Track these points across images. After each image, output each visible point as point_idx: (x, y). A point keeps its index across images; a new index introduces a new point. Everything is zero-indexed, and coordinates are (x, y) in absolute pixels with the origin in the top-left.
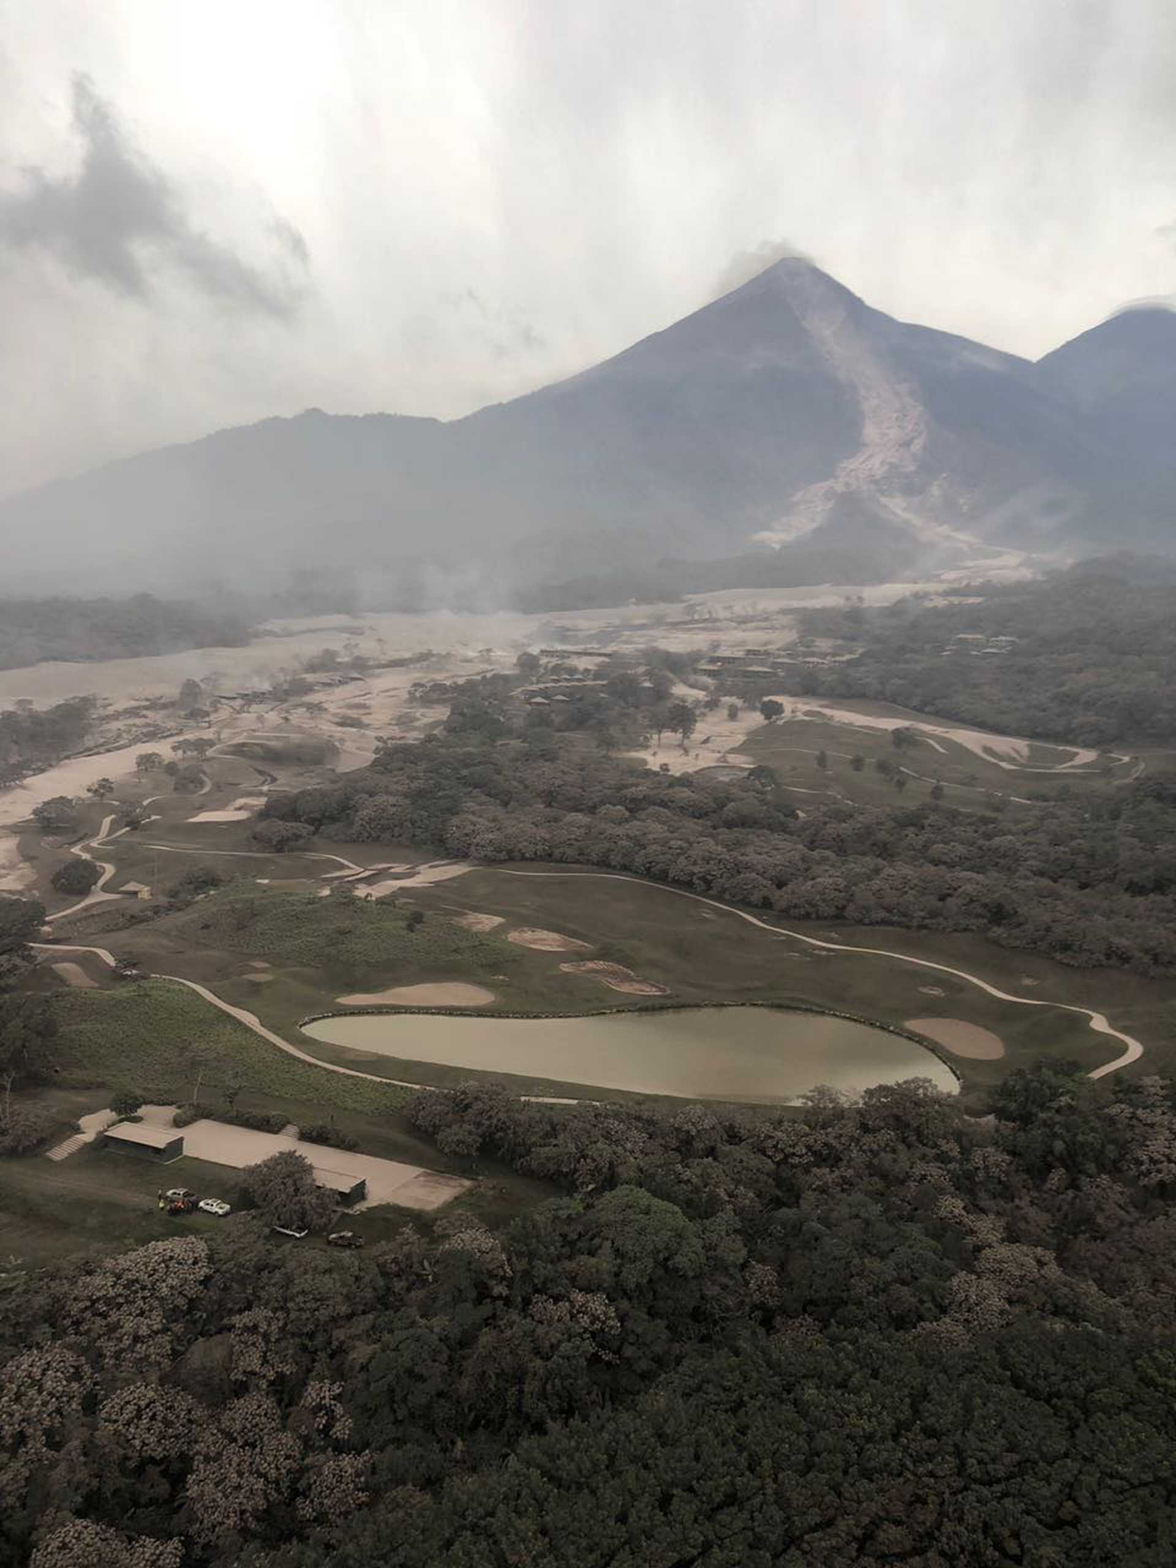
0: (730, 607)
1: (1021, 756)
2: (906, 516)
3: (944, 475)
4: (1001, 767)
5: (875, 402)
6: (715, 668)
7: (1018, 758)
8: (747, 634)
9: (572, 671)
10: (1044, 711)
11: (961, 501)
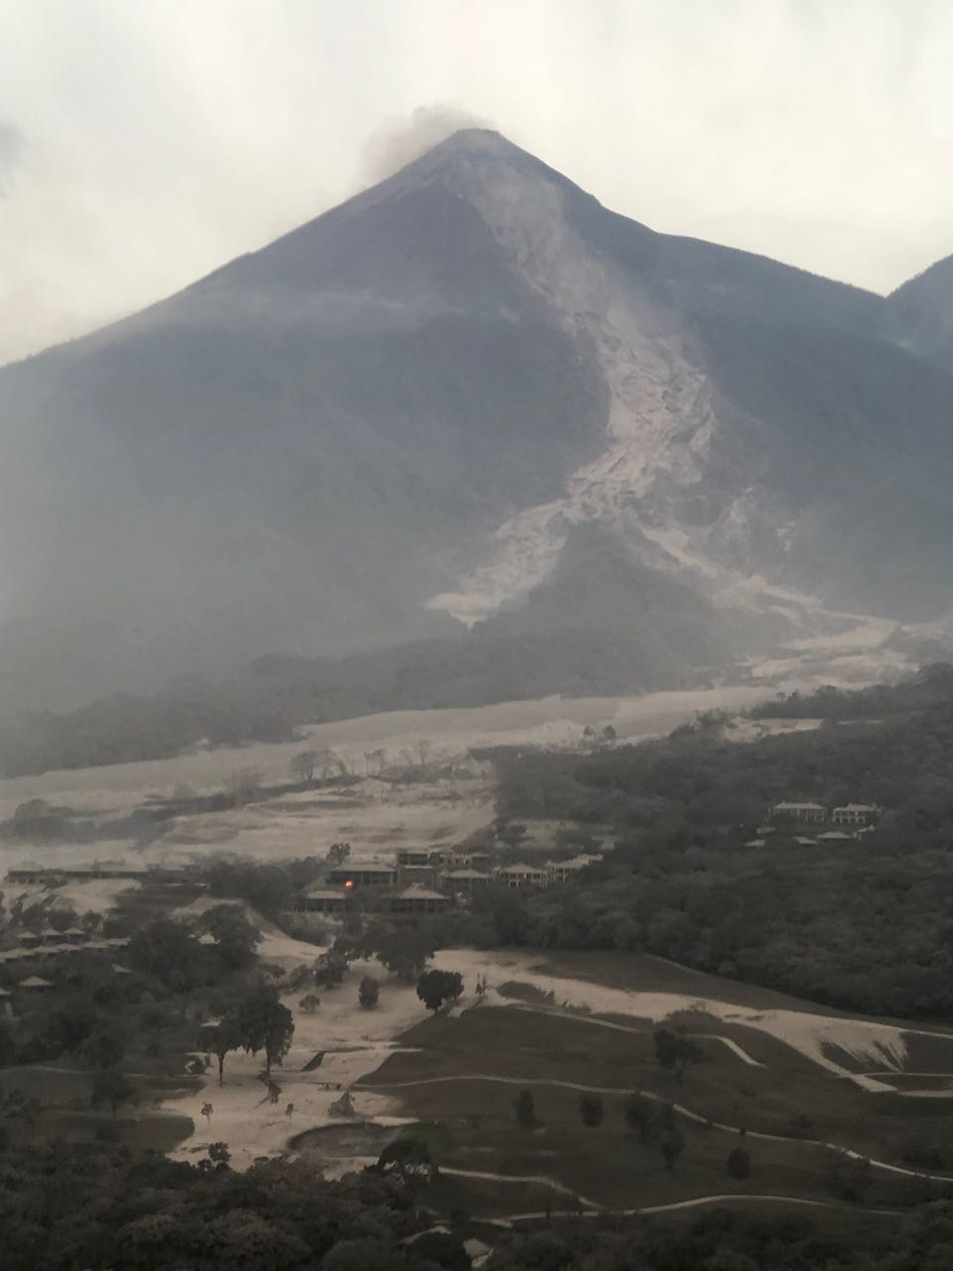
0: (379, 753)
1: (892, 1060)
2: (688, 560)
3: (750, 489)
4: (858, 1088)
5: (625, 368)
6: (340, 896)
7: (886, 1062)
8: (405, 810)
9: (63, 920)
10: (928, 964)
11: (781, 532)
